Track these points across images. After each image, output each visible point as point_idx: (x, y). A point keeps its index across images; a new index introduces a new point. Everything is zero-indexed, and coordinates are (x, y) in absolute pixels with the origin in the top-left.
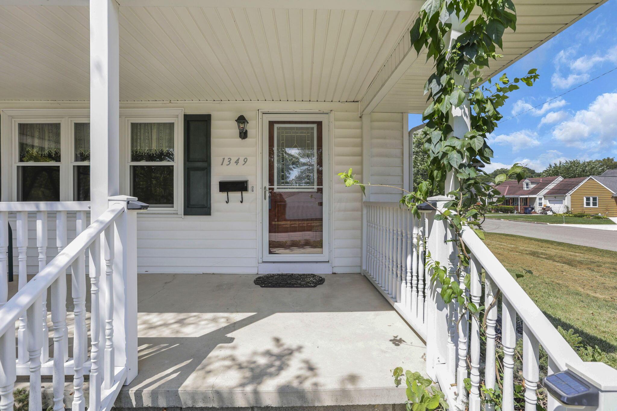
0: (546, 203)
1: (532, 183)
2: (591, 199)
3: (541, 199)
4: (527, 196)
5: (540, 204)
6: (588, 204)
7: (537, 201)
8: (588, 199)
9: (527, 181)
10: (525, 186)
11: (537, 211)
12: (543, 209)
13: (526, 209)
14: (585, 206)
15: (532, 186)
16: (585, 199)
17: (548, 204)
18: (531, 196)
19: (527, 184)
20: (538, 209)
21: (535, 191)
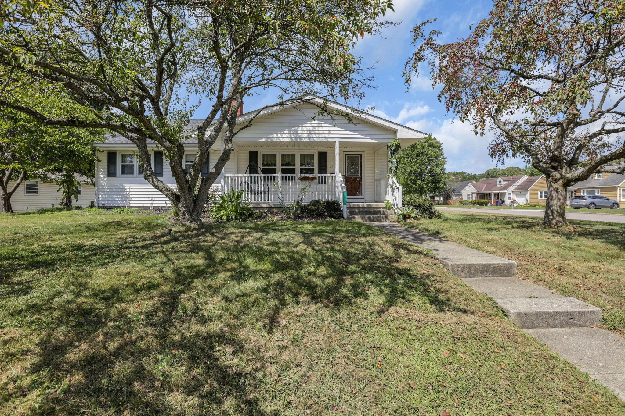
0: (513, 196)
1: (504, 181)
2: (543, 193)
3: (509, 194)
4: (498, 192)
5: (509, 198)
6: (541, 197)
7: (507, 196)
8: (541, 193)
9: (500, 179)
10: (498, 183)
11: (506, 203)
12: (512, 202)
13: (497, 202)
14: (539, 198)
15: (504, 183)
16: (539, 193)
17: (516, 198)
18: (501, 192)
19: (500, 182)
20: (507, 202)
21: (505, 188)
